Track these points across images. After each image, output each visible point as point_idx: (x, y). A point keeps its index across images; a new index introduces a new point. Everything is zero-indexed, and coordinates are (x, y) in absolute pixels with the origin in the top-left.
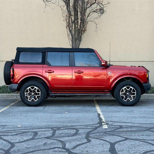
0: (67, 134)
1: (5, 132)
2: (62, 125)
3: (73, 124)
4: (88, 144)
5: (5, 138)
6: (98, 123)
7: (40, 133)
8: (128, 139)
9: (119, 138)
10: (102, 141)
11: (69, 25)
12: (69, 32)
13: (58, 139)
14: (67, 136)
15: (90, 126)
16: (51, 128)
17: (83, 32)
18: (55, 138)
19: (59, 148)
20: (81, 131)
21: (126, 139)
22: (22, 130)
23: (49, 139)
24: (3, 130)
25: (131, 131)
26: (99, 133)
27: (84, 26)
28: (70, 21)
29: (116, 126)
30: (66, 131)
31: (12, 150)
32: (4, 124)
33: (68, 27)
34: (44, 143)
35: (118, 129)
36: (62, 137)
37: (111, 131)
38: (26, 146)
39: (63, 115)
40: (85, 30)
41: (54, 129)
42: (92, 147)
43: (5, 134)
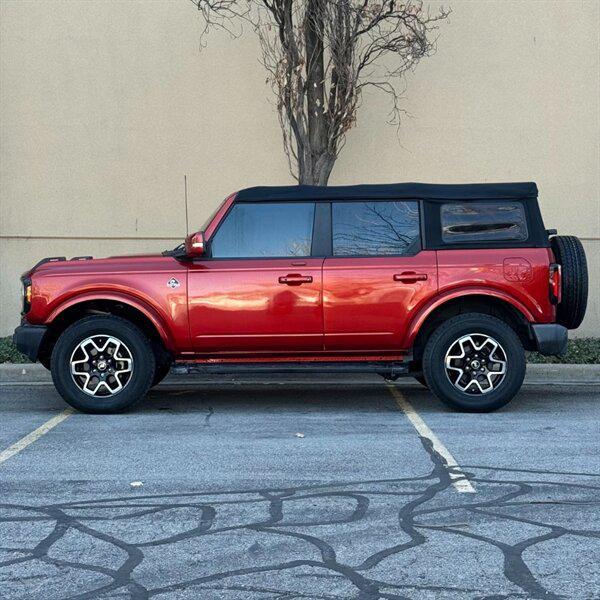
0: (326, 515)
1: (88, 505)
2: (296, 482)
3: (339, 478)
4: (418, 549)
5: (97, 526)
6: (434, 474)
7: (224, 507)
8: (565, 531)
9: (529, 527)
10: (466, 539)
11: (288, 99)
12: (288, 127)
13: (298, 530)
14: (331, 522)
15: (406, 486)
16: (261, 492)
17: (341, 126)
18: (289, 529)
19: (312, 563)
20: (375, 502)
21: (557, 532)
22: (151, 497)
23: (264, 530)
24: (80, 498)
25: (568, 503)
26: (448, 508)
27: (344, 103)
28: (295, 85)
29: (507, 483)
30: (320, 503)
31: (137, 570)
32: (74, 476)
33: (284, 109)
34: (249, 546)
35: (515, 495)
36: (312, 524)
37: (489, 504)
38: (187, 556)
39: (289, 444)
40: (350, 119)
41: (273, 494)
42: (438, 561)
43: (91, 513)
